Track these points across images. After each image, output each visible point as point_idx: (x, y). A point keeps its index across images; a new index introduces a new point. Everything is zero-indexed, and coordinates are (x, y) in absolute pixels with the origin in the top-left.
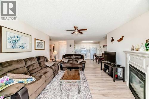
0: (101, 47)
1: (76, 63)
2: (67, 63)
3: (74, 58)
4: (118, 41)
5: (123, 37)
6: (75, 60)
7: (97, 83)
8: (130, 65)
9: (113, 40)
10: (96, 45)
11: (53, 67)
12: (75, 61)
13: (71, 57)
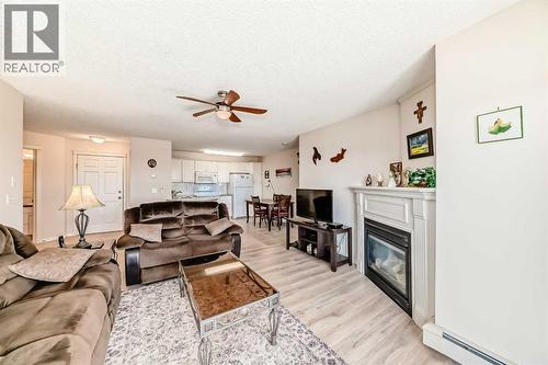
0: (267, 175)
1: (205, 238)
2: (161, 246)
3: (190, 218)
4: (332, 160)
5: (344, 151)
6: (196, 228)
7: (304, 290)
8: (366, 220)
9: (317, 156)
10: (250, 167)
11: (94, 278)
12: (195, 232)
13: (174, 214)
